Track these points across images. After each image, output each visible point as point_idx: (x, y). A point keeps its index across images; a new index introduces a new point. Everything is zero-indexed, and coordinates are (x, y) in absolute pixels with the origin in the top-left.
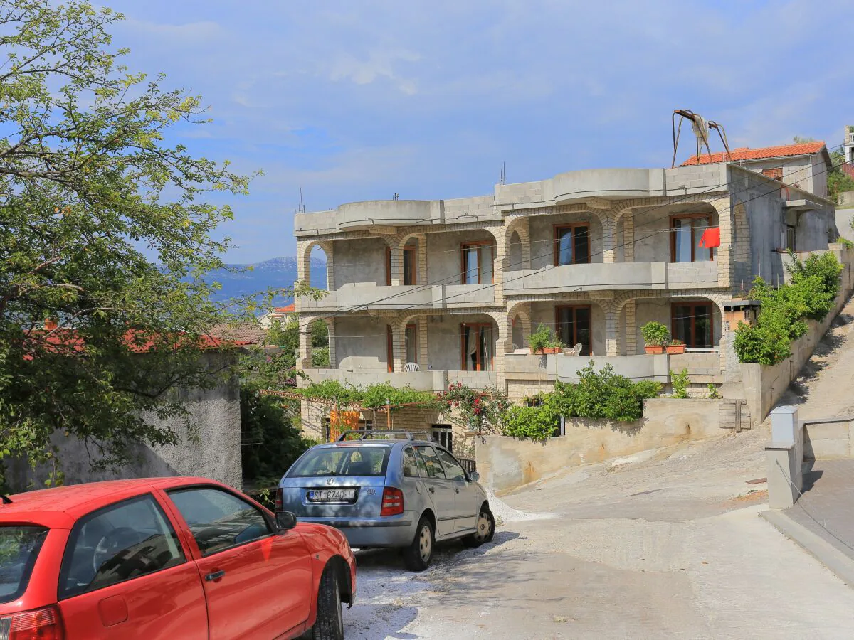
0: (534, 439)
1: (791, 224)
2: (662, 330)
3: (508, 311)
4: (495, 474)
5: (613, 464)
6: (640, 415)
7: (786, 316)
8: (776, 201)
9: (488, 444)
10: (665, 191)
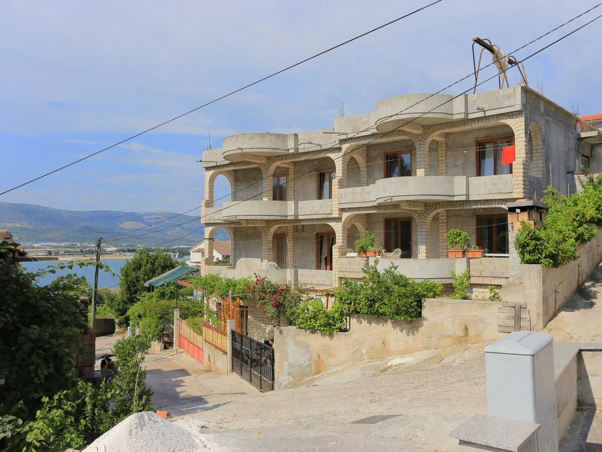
0: (323, 334)
1: (585, 154)
2: (463, 237)
3: (343, 221)
4: (289, 364)
5: (389, 364)
6: (419, 315)
7: (574, 220)
8: (572, 133)
9: (284, 334)
10: (467, 114)
